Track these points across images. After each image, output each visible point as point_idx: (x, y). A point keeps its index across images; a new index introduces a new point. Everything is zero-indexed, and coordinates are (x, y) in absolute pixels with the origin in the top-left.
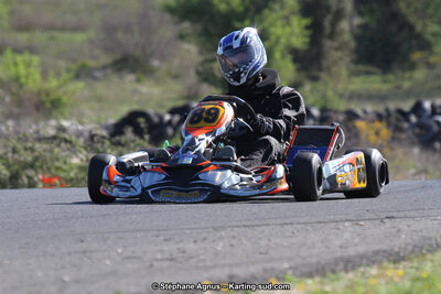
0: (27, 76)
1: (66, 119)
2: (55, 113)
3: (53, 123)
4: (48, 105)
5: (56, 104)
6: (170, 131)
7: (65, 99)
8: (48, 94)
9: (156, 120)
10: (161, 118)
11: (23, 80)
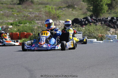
0: (52, 11)
1: (61, 20)
2: (58, 19)
3: (58, 21)
4: (57, 17)
5: (58, 17)
6: (83, 23)
7: (60, 16)
8: (57, 15)
9: (80, 20)
10: (81, 20)
11: (51, 12)
